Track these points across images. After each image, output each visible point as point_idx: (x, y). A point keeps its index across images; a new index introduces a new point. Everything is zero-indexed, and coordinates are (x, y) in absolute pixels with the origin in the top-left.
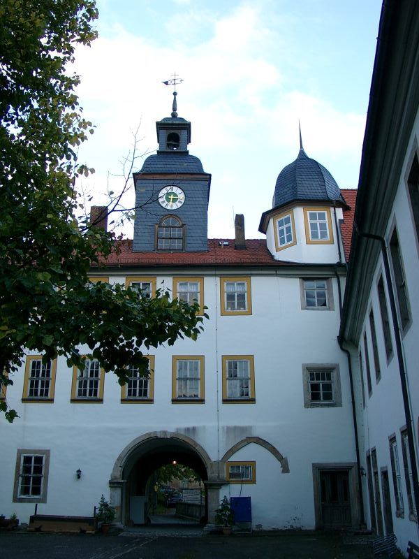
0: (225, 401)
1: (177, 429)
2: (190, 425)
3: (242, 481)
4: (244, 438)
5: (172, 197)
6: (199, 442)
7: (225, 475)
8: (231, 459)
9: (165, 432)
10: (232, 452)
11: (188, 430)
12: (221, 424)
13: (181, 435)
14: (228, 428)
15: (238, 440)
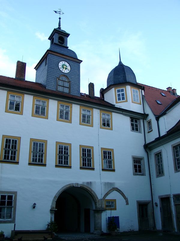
0: (103, 170)
1: (83, 183)
2: (89, 181)
3: (111, 209)
4: (112, 188)
5: (65, 66)
6: (93, 189)
7: (104, 206)
8: (106, 198)
9: (78, 184)
10: (107, 194)
11: (88, 183)
12: (102, 181)
13: (85, 186)
14: (105, 183)
15: (109, 189)
